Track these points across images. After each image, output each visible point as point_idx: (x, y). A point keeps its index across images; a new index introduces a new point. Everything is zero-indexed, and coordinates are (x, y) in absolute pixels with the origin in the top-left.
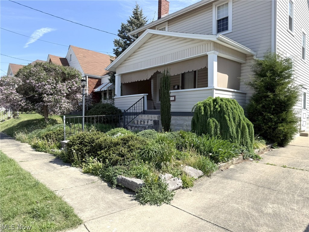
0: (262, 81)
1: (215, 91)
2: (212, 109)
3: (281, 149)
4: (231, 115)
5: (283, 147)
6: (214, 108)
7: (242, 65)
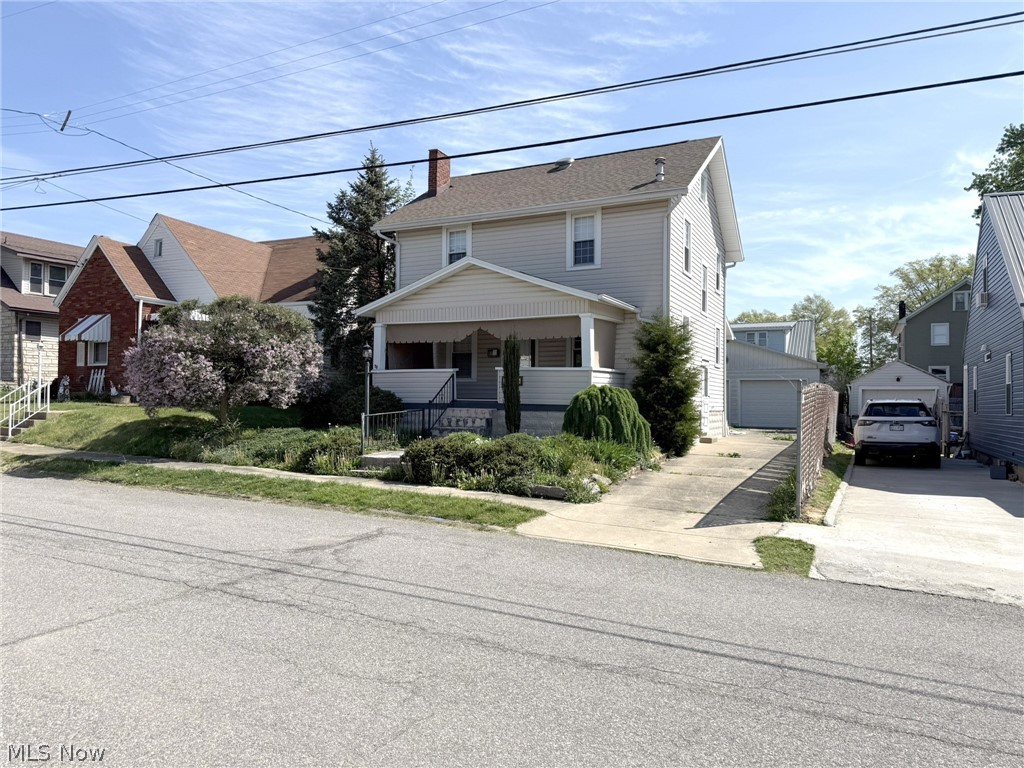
0: (654, 360)
1: (593, 374)
2: (600, 402)
3: (680, 459)
4: (625, 410)
5: (681, 456)
6: (603, 401)
7: (618, 327)
